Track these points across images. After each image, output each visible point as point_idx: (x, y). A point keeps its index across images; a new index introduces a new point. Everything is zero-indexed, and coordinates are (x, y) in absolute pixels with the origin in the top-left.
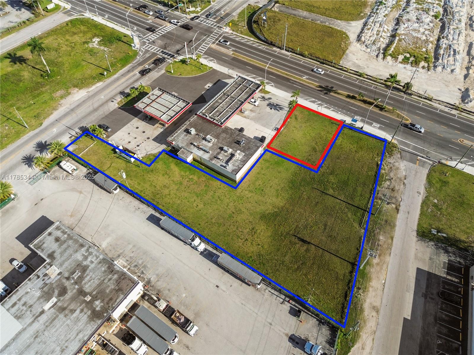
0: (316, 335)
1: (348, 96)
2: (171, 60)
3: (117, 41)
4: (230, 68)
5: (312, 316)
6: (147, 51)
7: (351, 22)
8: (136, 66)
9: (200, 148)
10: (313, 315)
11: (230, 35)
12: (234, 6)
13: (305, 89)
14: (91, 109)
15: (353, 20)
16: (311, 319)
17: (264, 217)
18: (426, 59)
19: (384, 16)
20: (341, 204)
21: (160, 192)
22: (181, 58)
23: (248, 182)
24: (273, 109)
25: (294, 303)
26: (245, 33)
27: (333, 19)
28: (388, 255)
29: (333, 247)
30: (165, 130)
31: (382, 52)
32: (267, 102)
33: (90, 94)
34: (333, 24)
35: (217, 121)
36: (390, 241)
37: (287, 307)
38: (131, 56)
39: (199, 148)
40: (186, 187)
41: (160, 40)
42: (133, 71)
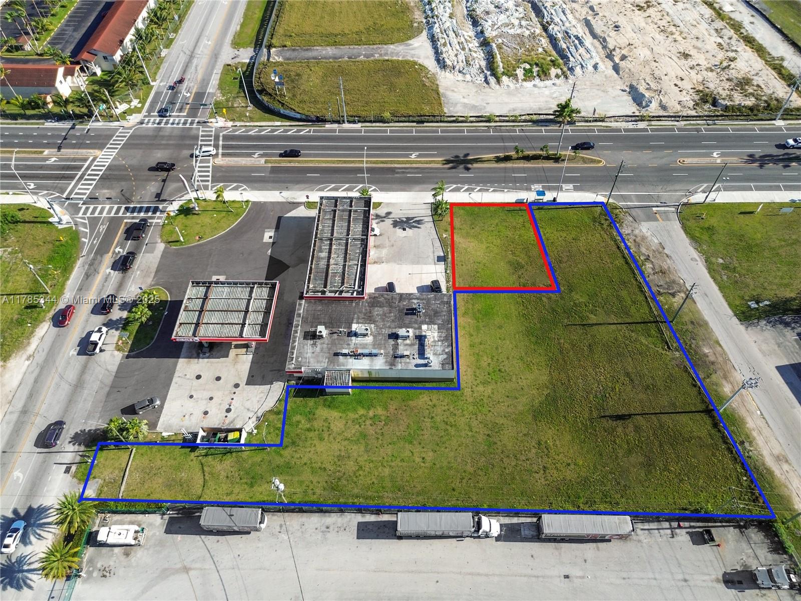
0: (751, 550)
1: (498, 160)
2: (159, 218)
3: (12, 226)
4: (281, 189)
5: (724, 526)
6: (94, 222)
7: (410, 42)
8: (94, 259)
9: (360, 355)
10: (724, 524)
11: (234, 131)
12: (200, 77)
13: (428, 175)
14: (66, 389)
15: (409, 38)
16: (727, 532)
17: (537, 414)
18: (554, 63)
19: (450, 17)
20: (621, 330)
21: (341, 474)
22: (174, 207)
23: (469, 370)
24: (407, 229)
25: (687, 524)
26: (257, 116)
27: (380, 46)
28: (733, 370)
29: (664, 402)
30: (255, 353)
31: (489, 73)
32: (389, 222)
33: (40, 358)
34: (386, 54)
35: (348, 292)
36: (719, 349)
37: (683, 536)
38: (67, 242)
39: (356, 356)
40: (378, 438)
41: (103, 188)
42: (96, 271)
